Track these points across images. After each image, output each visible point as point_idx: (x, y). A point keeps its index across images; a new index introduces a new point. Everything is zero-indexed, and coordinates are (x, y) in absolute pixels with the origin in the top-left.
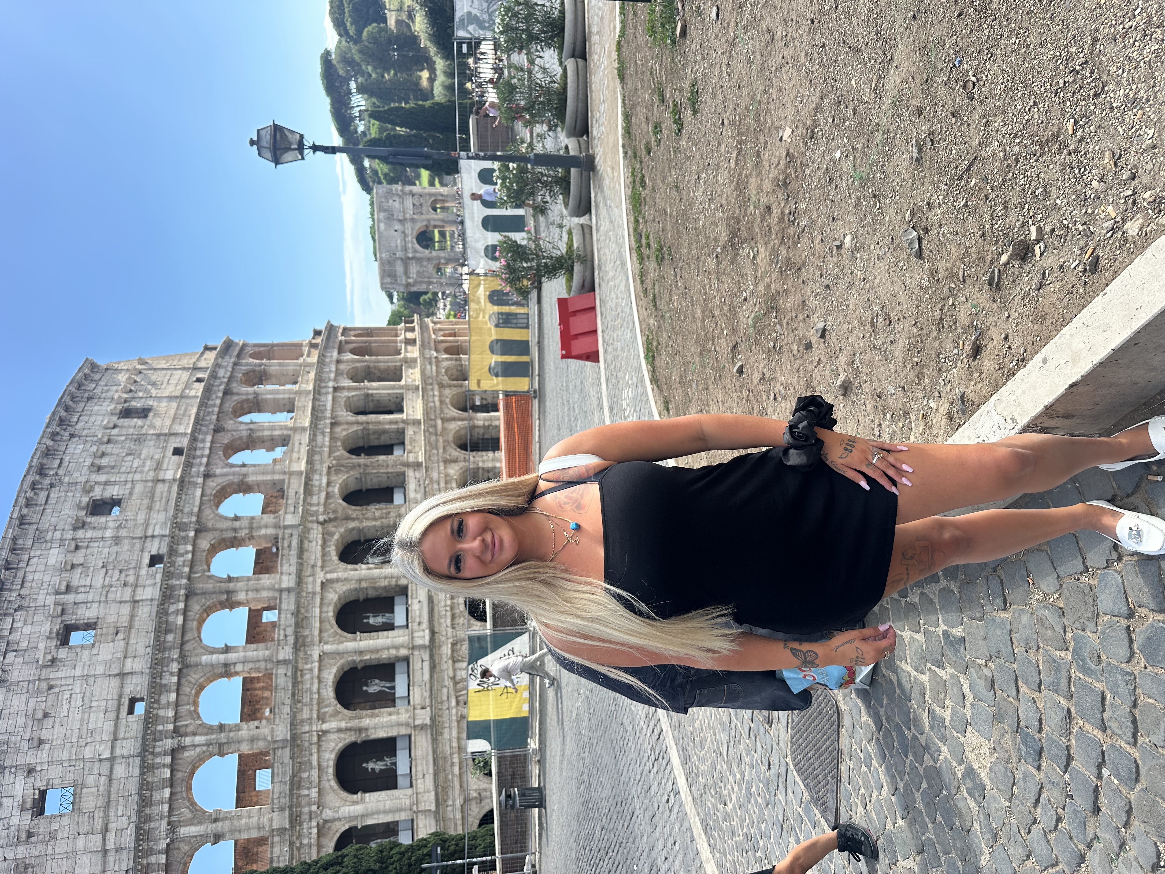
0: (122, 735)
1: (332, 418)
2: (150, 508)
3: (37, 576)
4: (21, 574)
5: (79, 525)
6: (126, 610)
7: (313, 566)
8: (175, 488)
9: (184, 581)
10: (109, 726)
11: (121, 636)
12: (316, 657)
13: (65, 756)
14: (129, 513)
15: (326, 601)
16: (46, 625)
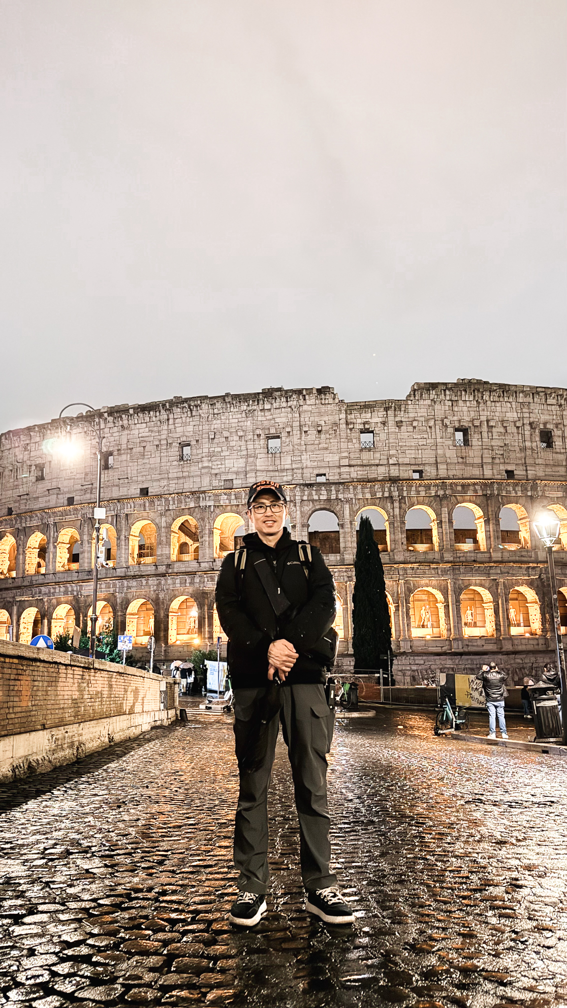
0: (401, 468)
3: (499, 409)
4: (501, 399)
5: (533, 426)
6: (477, 461)
9: (496, 492)
10: (407, 461)
11: (460, 460)
13: (391, 441)
14: (542, 454)
16: (468, 419)
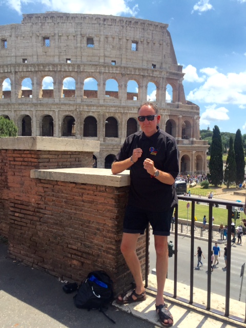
0: (17, 58)
1: (124, 113)
2: (88, 56)
3: (65, 26)
4: (66, 21)
5: (82, 36)
6: (52, 54)
7: (60, 108)
8: (97, 63)
9: (59, 70)
10: (19, 54)
11: (44, 53)
12: (31, 109)
15: (50, 112)
16: (49, 32)
